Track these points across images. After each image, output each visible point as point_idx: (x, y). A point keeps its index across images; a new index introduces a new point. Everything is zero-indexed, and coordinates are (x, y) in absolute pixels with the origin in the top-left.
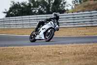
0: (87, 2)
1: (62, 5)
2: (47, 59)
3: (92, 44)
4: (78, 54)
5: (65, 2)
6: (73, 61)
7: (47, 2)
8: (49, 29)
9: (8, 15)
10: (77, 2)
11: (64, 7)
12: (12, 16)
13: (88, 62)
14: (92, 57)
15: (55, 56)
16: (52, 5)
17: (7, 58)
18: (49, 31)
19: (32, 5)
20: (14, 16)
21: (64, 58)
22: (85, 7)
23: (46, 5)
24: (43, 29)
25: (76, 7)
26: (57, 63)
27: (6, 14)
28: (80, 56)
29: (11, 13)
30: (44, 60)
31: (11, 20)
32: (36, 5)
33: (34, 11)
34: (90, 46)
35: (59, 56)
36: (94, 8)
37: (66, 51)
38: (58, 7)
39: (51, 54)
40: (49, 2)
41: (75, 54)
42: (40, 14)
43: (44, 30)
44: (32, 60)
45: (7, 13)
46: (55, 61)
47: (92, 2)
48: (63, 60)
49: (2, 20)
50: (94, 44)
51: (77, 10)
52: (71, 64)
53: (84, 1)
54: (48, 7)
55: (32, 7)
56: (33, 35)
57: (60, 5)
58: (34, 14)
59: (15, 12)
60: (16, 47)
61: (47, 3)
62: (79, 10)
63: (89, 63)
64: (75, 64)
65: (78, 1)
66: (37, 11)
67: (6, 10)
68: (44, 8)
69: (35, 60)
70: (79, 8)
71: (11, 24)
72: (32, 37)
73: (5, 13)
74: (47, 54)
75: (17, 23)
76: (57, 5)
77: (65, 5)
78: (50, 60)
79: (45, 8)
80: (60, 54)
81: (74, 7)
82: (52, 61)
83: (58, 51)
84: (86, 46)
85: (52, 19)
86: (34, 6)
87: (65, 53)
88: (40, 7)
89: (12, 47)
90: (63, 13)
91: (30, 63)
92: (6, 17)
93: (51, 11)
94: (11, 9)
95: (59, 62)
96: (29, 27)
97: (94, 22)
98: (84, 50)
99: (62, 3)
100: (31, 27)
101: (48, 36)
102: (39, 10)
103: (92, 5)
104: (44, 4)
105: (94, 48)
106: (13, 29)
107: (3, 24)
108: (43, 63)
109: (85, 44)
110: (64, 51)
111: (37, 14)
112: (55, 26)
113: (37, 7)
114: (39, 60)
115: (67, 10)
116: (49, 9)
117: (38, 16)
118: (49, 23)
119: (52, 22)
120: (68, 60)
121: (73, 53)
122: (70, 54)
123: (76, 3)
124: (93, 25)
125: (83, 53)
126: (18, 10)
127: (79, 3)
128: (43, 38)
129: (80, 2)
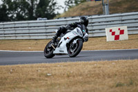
0: (86, 3)
1: (51, 7)
2: (30, 84)
3: (93, 62)
4: (74, 76)
5: (55, 3)
6: (66, 86)
7: (29, 2)
10: (72, 3)
11: (54, 10)
13: (87, 87)
14: (93, 80)
15: (40, 80)
16: (36, 6)
18: (75, 42)
19: (8, 7)
21: (53, 82)
22: (83, 9)
23: (27, 8)
24: (65, 39)
25: (71, 10)
26: (43, 89)
28: (76, 78)
30: (25, 86)
32: (13, 7)
33: (10, 15)
34: (90, 64)
35: (46, 79)
36: (95, 12)
37: (57, 72)
38: (45, 10)
39: (35, 77)
40: (32, 3)
41: (68, 76)
42: (19, 20)
43: (67, 41)
44: (7, 86)
46: (40, 87)
47: (92, 3)
48: (51, 85)
50: (96, 62)
51: (71, 15)
52: (64, 90)
53: (82, 2)
54: (31, 9)
55: (8, 10)
56: (49, 48)
57: (48, 8)
58: (11, 19)
61: (29, 4)
62: (75, 14)
63: (88, 89)
64: (69, 90)
65: (74, 2)
66: (15, 15)
68: (25, 11)
69: (12, 86)
70: (74, 11)
72: (48, 50)
74: (29, 76)
76: (43, 7)
77: (55, 7)
78: (34, 85)
79: (27, 11)
80: (47, 76)
81: (67, 10)
82: (36, 87)
83: (45, 72)
84: (85, 65)
85: (79, 23)
86: (11, 9)
87: (55, 75)
88: (19, 10)
90: (52, 19)
91: (4, 90)
93: (34, 15)
95: (46, 88)
96: (3, 38)
97: (96, 31)
98: (82, 71)
99: (50, 4)
100: (6, 38)
101: (73, 49)
102: (18, 14)
103: (93, 7)
104: (25, 5)
105: (95, 67)
108: (23, 89)
109: (83, 62)
110: (53, 72)
111: (14, 20)
113: (15, 9)
114: (18, 86)
115: (58, 14)
116: (32, 13)
117: (16, 22)
118: (75, 30)
119: (79, 29)
120: (59, 84)
121: (66, 75)
122: (62, 76)
123: (70, 5)
124: (95, 35)
125: (80, 75)
127: (74, 4)
129: (76, 2)
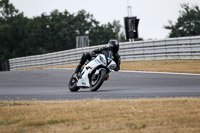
8: (98, 68)
9: (175, 32)
12: (183, 34)
17: (173, 121)
20: (188, 35)
27: (170, 31)
29: (181, 28)
31: (180, 42)
45: (172, 28)
49: (164, 43)
59: (189, 27)
60: (192, 99)
67: (171, 22)
71: (180, 50)
73: (167, 28)
75: (193, 50)
89: (184, 99)
92: (171, 36)
94: (181, 21)
106: (184, 62)
107: (164, 51)
112: (108, 64)
126: (197, 23)
128: (88, 84)
